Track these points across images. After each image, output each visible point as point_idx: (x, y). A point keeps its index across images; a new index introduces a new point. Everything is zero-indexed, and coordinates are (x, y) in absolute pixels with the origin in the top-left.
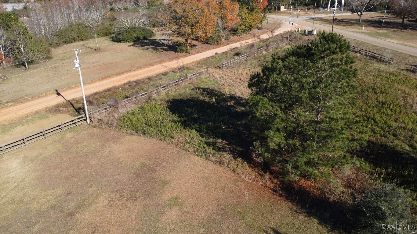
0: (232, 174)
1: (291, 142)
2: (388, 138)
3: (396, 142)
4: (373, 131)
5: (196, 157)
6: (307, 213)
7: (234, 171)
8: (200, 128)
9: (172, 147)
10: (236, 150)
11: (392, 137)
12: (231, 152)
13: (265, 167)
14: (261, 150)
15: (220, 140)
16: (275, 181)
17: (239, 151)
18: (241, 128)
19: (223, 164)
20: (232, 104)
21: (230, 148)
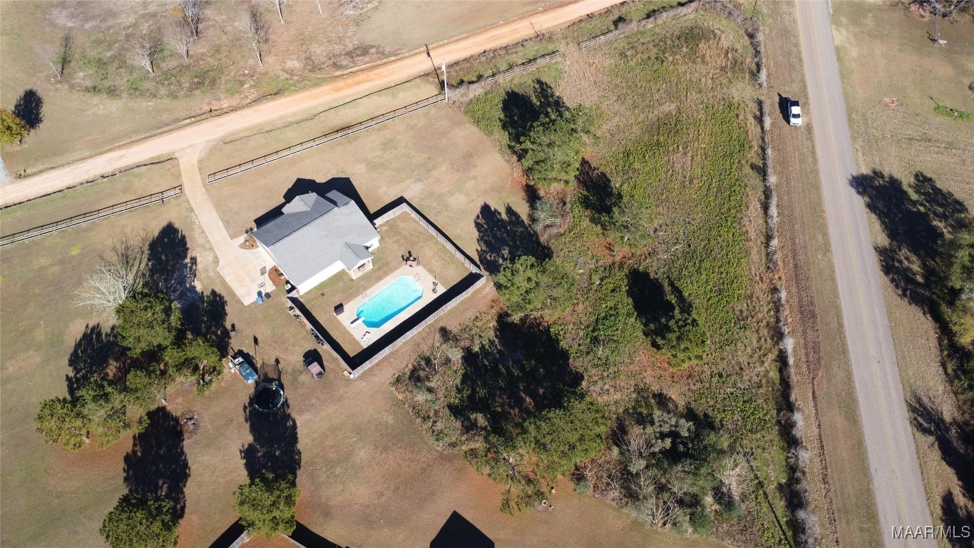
8: (511, 132)
9: (489, 142)
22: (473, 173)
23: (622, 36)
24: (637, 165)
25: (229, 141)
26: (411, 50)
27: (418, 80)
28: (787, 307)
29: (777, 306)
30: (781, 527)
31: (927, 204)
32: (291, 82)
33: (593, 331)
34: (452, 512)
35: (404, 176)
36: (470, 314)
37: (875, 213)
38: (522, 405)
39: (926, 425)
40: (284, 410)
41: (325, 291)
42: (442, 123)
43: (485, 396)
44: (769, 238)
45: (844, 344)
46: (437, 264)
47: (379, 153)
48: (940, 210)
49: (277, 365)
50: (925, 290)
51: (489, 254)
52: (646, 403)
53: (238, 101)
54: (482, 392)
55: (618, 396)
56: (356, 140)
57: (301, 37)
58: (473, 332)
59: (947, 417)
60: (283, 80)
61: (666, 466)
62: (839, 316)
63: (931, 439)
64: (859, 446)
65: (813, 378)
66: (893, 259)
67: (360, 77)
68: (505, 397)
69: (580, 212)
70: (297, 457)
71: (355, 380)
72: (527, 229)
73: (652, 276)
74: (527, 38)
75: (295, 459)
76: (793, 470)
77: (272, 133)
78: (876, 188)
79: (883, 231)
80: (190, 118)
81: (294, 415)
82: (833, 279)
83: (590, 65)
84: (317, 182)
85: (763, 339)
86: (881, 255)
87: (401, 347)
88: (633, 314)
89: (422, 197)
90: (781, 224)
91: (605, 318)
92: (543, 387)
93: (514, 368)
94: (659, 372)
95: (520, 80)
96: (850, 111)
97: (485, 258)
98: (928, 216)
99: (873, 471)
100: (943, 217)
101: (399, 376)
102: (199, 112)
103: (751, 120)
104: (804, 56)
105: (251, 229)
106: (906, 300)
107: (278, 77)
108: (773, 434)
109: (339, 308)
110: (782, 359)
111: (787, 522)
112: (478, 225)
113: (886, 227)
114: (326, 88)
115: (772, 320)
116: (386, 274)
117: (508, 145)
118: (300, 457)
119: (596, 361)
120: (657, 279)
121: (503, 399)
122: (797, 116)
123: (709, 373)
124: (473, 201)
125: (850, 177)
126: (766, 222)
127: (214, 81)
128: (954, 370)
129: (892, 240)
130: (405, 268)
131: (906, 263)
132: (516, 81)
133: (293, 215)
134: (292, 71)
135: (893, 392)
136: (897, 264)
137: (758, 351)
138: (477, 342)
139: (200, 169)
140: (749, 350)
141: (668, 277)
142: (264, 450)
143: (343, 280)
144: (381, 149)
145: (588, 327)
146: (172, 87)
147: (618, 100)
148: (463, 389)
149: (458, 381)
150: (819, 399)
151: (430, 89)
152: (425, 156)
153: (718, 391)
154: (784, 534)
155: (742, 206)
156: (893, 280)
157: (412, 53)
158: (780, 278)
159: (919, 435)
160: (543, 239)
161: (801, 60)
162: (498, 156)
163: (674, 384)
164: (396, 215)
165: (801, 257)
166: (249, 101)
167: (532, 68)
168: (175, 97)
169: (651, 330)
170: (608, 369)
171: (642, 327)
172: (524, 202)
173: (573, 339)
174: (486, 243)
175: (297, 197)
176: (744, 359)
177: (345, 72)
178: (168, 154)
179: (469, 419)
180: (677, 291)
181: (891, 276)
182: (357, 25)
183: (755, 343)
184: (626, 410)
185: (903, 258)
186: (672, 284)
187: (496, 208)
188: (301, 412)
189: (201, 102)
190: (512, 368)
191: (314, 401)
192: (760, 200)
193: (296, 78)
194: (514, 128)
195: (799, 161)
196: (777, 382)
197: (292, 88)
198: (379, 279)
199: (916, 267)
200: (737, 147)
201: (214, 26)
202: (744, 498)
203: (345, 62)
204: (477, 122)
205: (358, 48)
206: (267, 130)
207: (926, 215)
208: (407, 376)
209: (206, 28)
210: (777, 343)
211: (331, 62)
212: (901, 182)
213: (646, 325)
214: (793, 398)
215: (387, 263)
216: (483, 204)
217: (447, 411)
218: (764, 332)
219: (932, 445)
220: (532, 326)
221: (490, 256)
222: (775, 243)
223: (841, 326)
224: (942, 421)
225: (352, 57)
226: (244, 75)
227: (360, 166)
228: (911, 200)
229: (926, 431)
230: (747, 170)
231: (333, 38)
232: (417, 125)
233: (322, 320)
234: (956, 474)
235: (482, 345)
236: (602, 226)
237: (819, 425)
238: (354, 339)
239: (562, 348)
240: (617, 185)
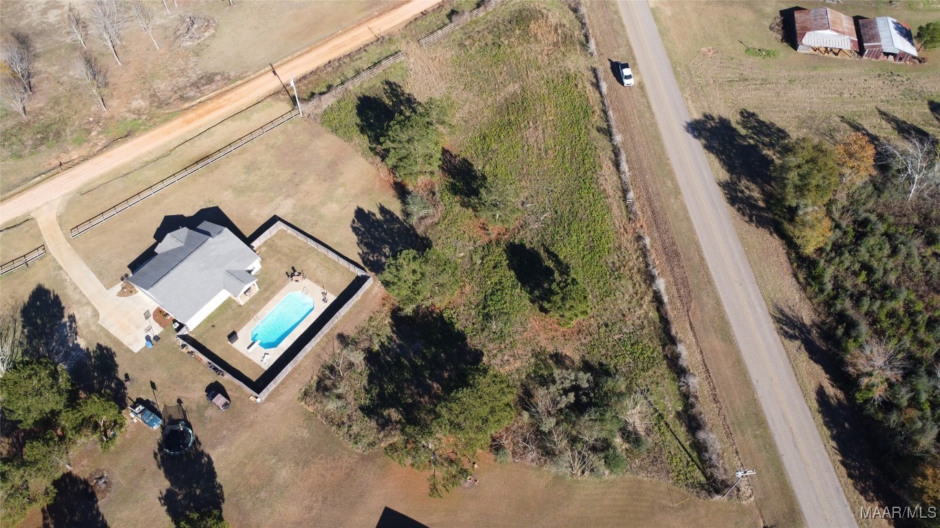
2: (478, 158)
3: (479, 162)
4: (476, 151)
8: (370, 135)
9: (350, 148)
11: (481, 157)
22: (341, 180)
23: (457, 28)
24: (494, 146)
25: (86, 191)
26: (257, 71)
27: (268, 100)
28: (653, 251)
29: (644, 252)
30: (686, 450)
31: (755, 136)
32: (140, 121)
33: (484, 308)
34: (383, 508)
35: (272, 195)
36: (364, 316)
37: (712, 152)
38: (430, 392)
39: (791, 332)
40: (196, 449)
41: (215, 322)
42: (301, 137)
43: (394, 391)
44: (625, 192)
45: (708, 274)
46: (322, 274)
47: (243, 177)
48: (767, 140)
49: (180, 405)
50: (767, 213)
51: (371, 255)
52: (545, 365)
53: (88, 149)
54: (390, 388)
55: (518, 364)
56: (217, 168)
57: (142, 76)
58: (370, 333)
59: (807, 321)
60: (132, 121)
61: (574, 419)
62: (699, 250)
63: (798, 343)
64: (738, 364)
65: (688, 310)
66: (735, 190)
67: (210, 105)
68: (413, 387)
69: (449, 199)
70: (218, 491)
71: (263, 403)
72: (403, 224)
73: (528, 246)
74: (368, 42)
75: (218, 494)
76: (685, 396)
77: (130, 176)
78: (709, 130)
79: (723, 167)
80: (40, 175)
81: (207, 451)
82: (688, 219)
83: (433, 60)
84: (186, 215)
85: (637, 284)
86: (724, 189)
87: (302, 361)
88: (517, 284)
89: (295, 211)
90: (634, 177)
91: (492, 294)
92: (447, 371)
93: (416, 358)
94: (551, 334)
95: (369, 83)
96: (674, 65)
97: (369, 259)
98: (758, 146)
99: (755, 382)
100: (771, 145)
101: (306, 389)
102: (48, 167)
103: (589, 87)
104: (625, 21)
105: (126, 276)
106: (754, 225)
107: (126, 119)
108: (663, 368)
109: (232, 336)
110: (657, 299)
111: (690, 445)
112: (355, 229)
113: (724, 163)
114: (177, 122)
115: (642, 266)
116: (274, 293)
117: (370, 148)
118: (222, 491)
119: (491, 336)
120: (532, 249)
121: (411, 390)
122: (629, 77)
123: (596, 325)
124: (346, 207)
125: (685, 124)
126: (620, 177)
127: (58, 134)
128: (805, 279)
129: (732, 174)
130: (292, 284)
131: (747, 192)
132: (366, 86)
133: (167, 253)
134: (139, 110)
135: (758, 308)
136: (739, 195)
137: (635, 296)
138: (376, 341)
139: (60, 225)
140: (627, 297)
141: (543, 244)
142: (183, 492)
143: (231, 307)
144: (245, 173)
145: (478, 306)
146: (15, 147)
147: (465, 88)
148: (371, 388)
149: (365, 382)
150: (696, 328)
151: (283, 107)
152: (290, 171)
153: (607, 340)
154: (690, 456)
155: (596, 167)
156: (739, 210)
157: (258, 74)
158: (642, 226)
159: (787, 342)
160: (420, 231)
161: (623, 26)
162: (362, 160)
163: (566, 342)
164: (273, 234)
165: (657, 204)
166: (99, 148)
167: (378, 71)
168: (20, 157)
169: (537, 296)
170: (504, 340)
171: (528, 295)
172: (395, 199)
173: (466, 320)
174: (366, 244)
175: (168, 235)
176: (624, 306)
177: (194, 103)
178: (24, 216)
179: (382, 416)
180: (553, 256)
181: (737, 206)
182: (197, 55)
183: (631, 289)
184: (528, 376)
185: (743, 188)
186: (547, 250)
187: (370, 210)
188: (214, 447)
189: (49, 157)
190: (414, 359)
191: (225, 432)
192: (610, 159)
193: (144, 117)
194: (372, 130)
195: (638, 117)
196: (657, 320)
197: (142, 128)
198: (268, 299)
199: (756, 194)
200: (582, 114)
201: (48, 78)
202: (649, 431)
203: (192, 94)
204: (335, 130)
205: (202, 77)
206: (124, 174)
207: (756, 146)
208: (314, 388)
209: (41, 81)
210: (650, 285)
211: (177, 95)
212: (729, 122)
213: (531, 293)
214: (673, 332)
215: (273, 283)
216: (356, 208)
217: (360, 413)
218: (637, 278)
219: (800, 348)
220: (425, 315)
221: (373, 257)
222: (631, 195)
223: (702, 259)
224: (804, 325)
225: (198, 87)
226: (90, 123)
227: (226, 193)
228: (741, 135)
229: (792, 337)
230: (594, 133)
231: (175, 72)
232: (276, 143)
233: (217, 351)
234: (824, 369)
235: (382, 342)
236: (473, 208)
237: (701, 352)
238: (254, 363)
239: (458, 330)
240: (480, 168)
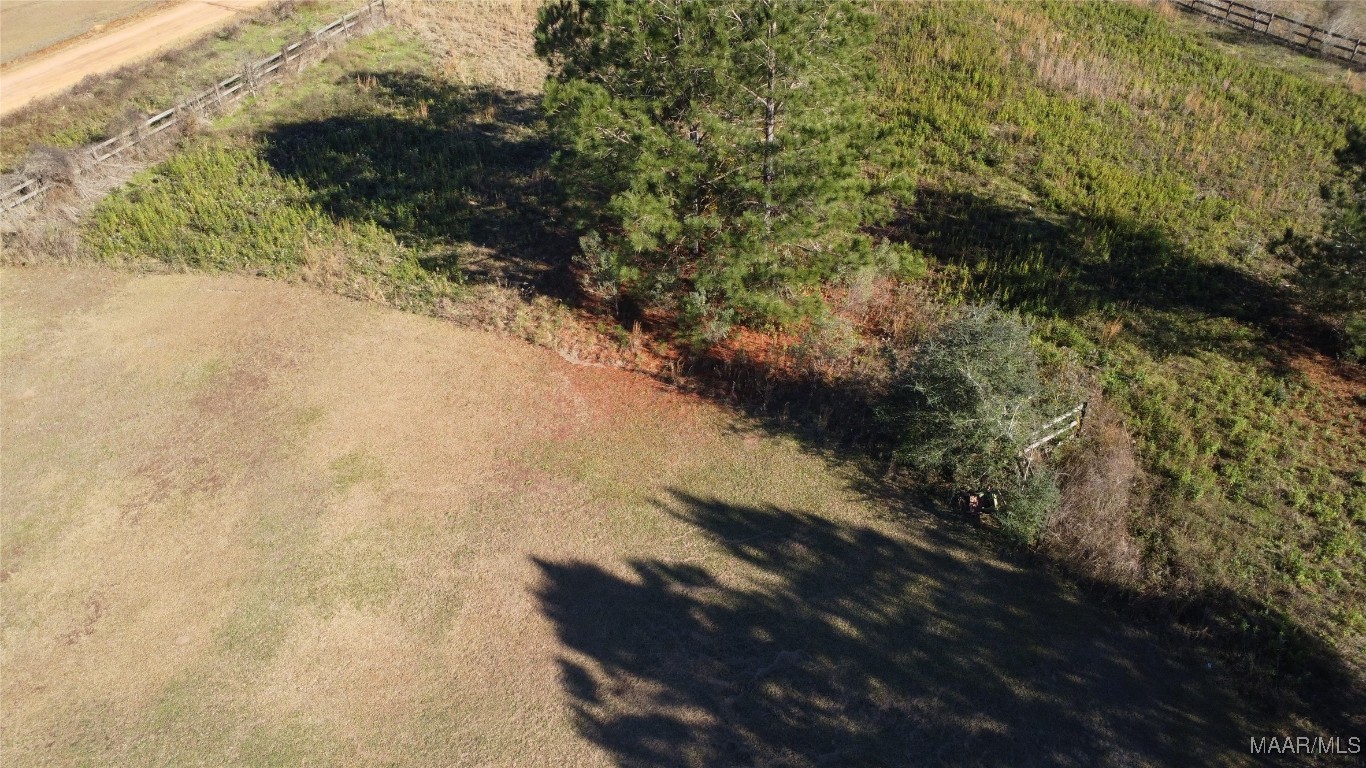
0: (527, 349)
1: (694, 221)
2: (972, 173)
3: (996, 181)
4: (931, 156)
5: (397, 314)
6: (765, 426)
7: (530, 340)
8: (393, 217)
9: (308, 293)
10: (527, 271)
11: (983, 167)
12: (511, 280)
13: (627, 311)
14: (607, 259)
15: (469, 247)
16: (663, 349)
17: (536, 273)
18: (533, 198)
19: (492, 322)
20: (490, 119)
21: (504, 269)
69: (1067, 343)
95: (285, 97)
117: (420, 264)
132: (271, 106)
